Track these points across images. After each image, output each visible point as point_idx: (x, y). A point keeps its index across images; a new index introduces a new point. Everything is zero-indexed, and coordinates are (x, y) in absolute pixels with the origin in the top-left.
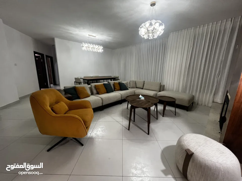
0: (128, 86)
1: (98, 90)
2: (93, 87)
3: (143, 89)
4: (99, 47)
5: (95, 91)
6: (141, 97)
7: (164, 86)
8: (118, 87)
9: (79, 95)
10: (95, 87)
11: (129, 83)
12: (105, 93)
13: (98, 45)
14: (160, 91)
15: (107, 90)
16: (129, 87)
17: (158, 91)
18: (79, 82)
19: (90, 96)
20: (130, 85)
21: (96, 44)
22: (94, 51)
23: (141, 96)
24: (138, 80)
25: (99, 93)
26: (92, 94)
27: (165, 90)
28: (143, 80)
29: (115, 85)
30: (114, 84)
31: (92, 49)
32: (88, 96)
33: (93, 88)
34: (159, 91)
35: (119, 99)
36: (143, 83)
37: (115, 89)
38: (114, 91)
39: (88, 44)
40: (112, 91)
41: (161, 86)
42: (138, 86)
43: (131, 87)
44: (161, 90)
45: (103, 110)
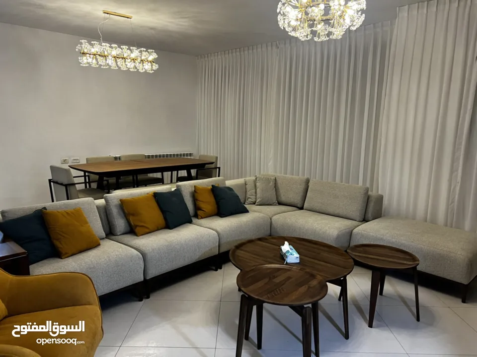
0: (248, 196)
1: (131, 219)
2: (116, 206)
3: (302, 208)
4: (144, 53)
5: (120, 224)
6: (288, 252)
7: (380, 199)
8: (208, 204)
9: (57, 243)
10: (123, 205)
11: (253, 185)
12: (158, 230)
13: (139, 46)
14: (365, 220)
15: (165, 219)
16: (254, 200)
17: (358, 219)
18: (66, 182)
19: (99, 245)
20: (256, 193)
21: (134, 46)
22: (124, 68)
23: (286, 247)
24: (288, 176)
25: (137, 230)
26: (110, 233)
27: (384, 216)
28: (306, 177)
29: (200, 197)
30: (195, 191)
31: (116, 62)
32: (93, 245)
33: (115, 211)
34: (362, 220)
35: (211, 250)
36: (303, 186)
37: (199, 212)
38: (194, 220)
39: (103, 44)
40: (187, 220)
41: (368, 199)
42: (283, 199)
43: (258, 201)
44: (370, 215)
45: (148, 297)
